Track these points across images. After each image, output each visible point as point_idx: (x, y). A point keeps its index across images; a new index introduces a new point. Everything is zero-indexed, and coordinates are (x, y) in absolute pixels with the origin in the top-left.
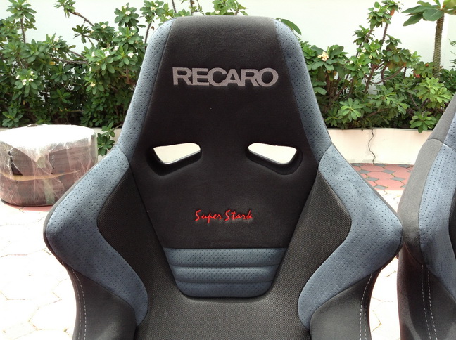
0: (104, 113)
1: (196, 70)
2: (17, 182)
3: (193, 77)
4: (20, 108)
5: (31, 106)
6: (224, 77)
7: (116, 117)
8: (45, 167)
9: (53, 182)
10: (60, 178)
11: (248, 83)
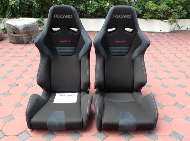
0: (39, 13)
1: (58, 15)
2: (15, 36)
3: (57, 16)
4: (11, 11)
5: (15, 11)
6: (63, 16)
7: (44, 14)
8: (23, 32)
9: (26, 36)
10: (28, 35)
11: (67, 17)
